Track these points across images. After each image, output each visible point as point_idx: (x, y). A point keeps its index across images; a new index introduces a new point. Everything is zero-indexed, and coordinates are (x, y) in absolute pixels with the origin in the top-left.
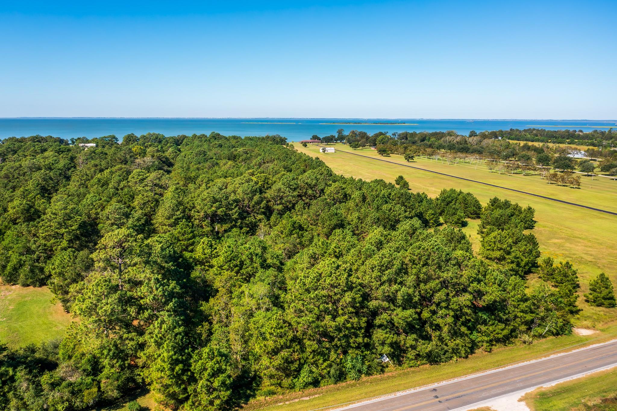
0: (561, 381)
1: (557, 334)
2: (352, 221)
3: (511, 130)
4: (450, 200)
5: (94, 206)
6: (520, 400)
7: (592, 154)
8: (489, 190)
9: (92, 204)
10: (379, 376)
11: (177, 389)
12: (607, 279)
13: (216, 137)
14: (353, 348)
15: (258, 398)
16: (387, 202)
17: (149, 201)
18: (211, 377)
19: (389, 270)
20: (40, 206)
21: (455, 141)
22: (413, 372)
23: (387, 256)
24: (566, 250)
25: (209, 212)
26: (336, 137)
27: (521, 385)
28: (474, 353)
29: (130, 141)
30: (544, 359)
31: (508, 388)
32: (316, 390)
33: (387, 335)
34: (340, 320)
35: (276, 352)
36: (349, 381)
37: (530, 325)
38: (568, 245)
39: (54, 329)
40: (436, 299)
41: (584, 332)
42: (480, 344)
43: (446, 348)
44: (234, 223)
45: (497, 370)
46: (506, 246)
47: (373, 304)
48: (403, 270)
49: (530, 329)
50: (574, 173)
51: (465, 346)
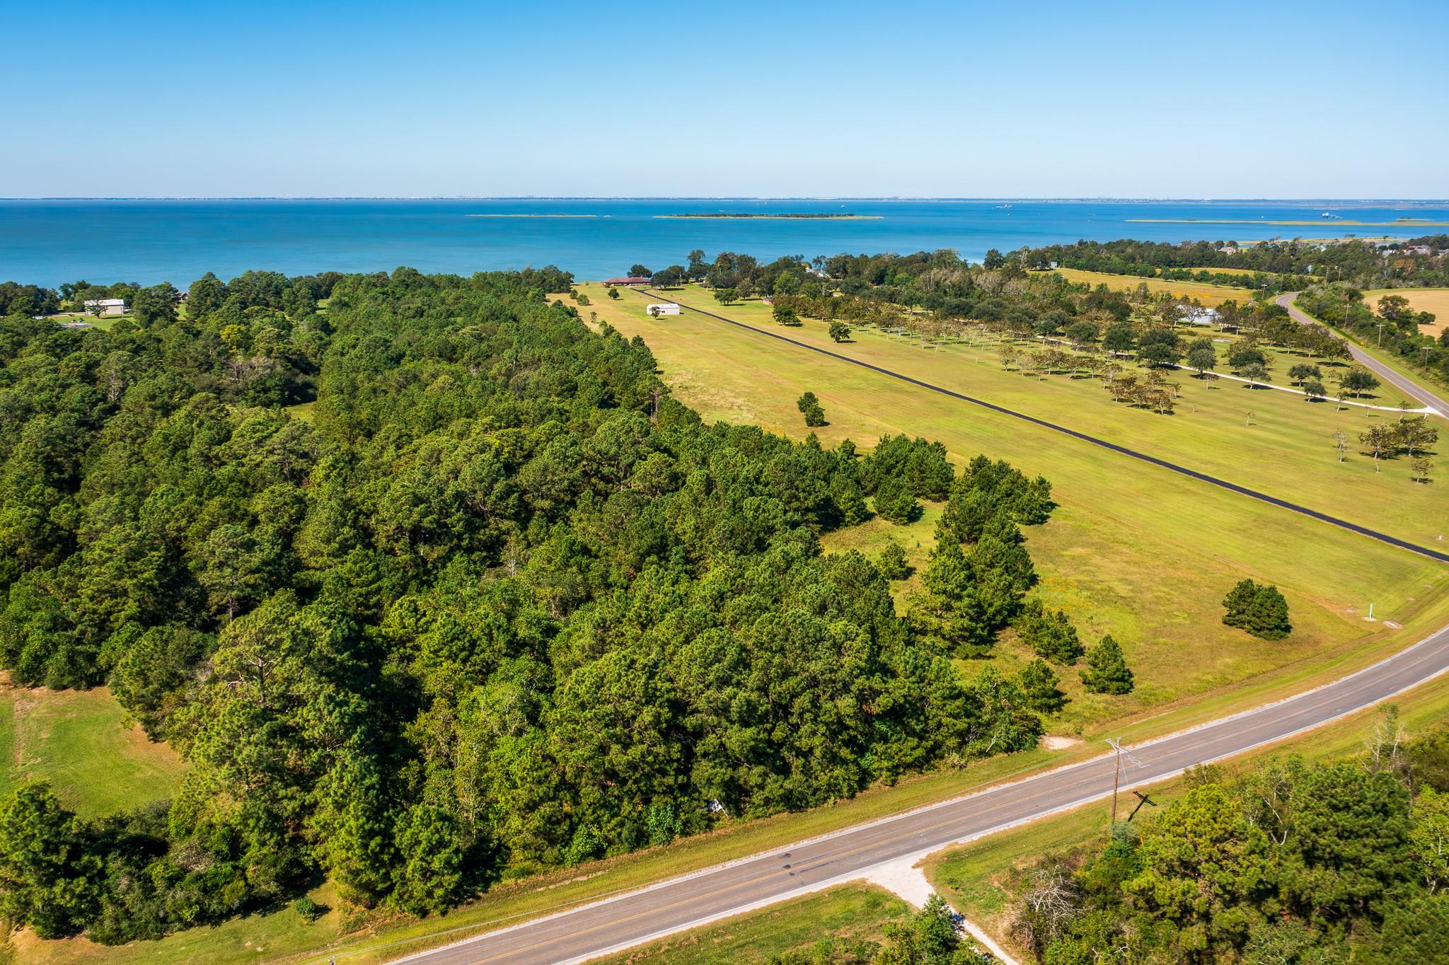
0: (990, 832)
1: (1009, 749)
2: (684, 534)
3: (1081, 243)
4: (892, 463)
6: (916, 866)
7: (1230, 315)
8: (987, 421)
9: (168, 509)
10: (703, 836)
12: (1115, 645)
13: (411, 280)
14: (658, 793)
15: (504, 882)
16: (752, 492)
17: (286, 504)
18: (428, 855)
19: (717, 665)
20: (60, 518)
21: (948, 282)
22: (761, 826)
25: (407, 524)
26: (686, 270)
27: (926, 840)
28: (867, 789)
29: (208, 295)
30: (976, 795)
31: (902, 848)
32: (598, 863)
33: (716, 770)
35: (532, 807)
36: (654, 847)
37: (963, 737)
38: (1097, 559)
41: (1058, 744)
42: (876, 774)
43: (816, 784)
44: (455, 541)
45: (895, 818)
47: (692, 720)
49: (963, 743)
50: (1176, 368)
51: (850, 778)
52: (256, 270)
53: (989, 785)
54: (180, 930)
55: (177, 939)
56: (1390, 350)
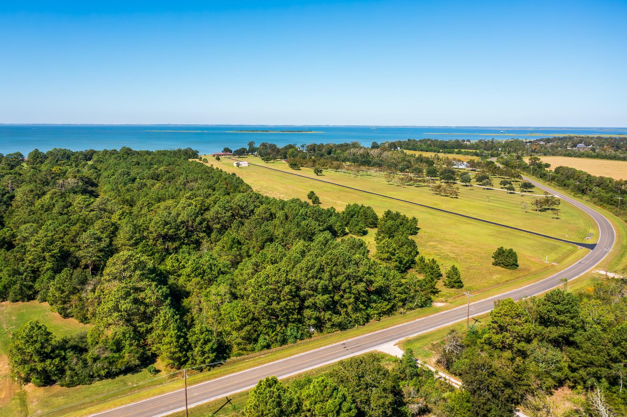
0: (420, 333)
1: (422, 306)
2: (279, 235)
3: (409, 140)
4: (354, 213)
5: (57, 231)
6: (395, 345)
7: (472, 164)
8: (386, 201)
9: (55, 229)
10: (308, 340)
11: (181, 355)
12: (457, 269)
13: (128, 152)
14: (291, 322)
15: (232, 358)
16: (304, 219)
17: (109, 226)
18: (203, 345)
19: (312, 270)
21: (358, 153)
22: (330, 336)
23: (311, 260)
24: (438, 250)
25: (162, 233)
26: (247, 150)
27: (396, 337)
28: (369, 322)
30: (412, 322)
31: (388, 339)
32: (268, 351)
33: (313, 313)
34: (283, 304)
36: (290, 344)
37: (404, 301)
38: (440, 246)
39: (61, 330)
40: (342, 287)
41: (439, 305)
42: (373, 316)
43: (350, 319)
44: (182, 241)
45: (383, 330)
46: (392, 249)
47: (302, 293)
48: (321, 270)
49: (404, 304)
50: (455, 183)
51: (363, 317)
52: (58, 148)
53: (417, 318)
54: (98, 381)
55: (97, 384)
56: (536, 176)
